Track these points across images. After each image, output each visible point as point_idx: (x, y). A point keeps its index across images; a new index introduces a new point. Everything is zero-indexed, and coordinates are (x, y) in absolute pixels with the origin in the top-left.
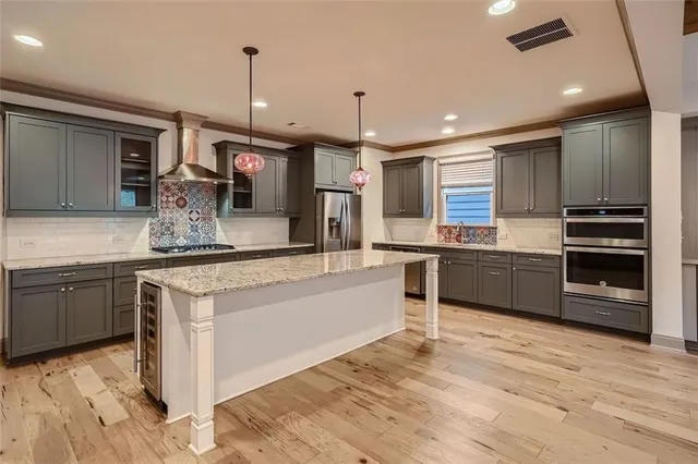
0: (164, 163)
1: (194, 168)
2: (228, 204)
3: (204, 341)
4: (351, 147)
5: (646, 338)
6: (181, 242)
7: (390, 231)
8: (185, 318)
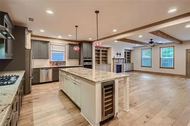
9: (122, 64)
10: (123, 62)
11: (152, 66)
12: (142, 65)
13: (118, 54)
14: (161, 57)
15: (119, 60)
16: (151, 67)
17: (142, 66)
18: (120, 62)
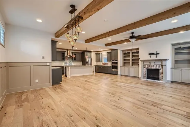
0: (66, 55)
1: (69, 55)
2: (73, 60)
3: (70, 70)
4: (90, 52)
5: (117, 75)
6: (68, 64)
7: (97, 63)
8: (68, 69)
9: (160, 68)
15: (150, 63)
18: (154, 65)
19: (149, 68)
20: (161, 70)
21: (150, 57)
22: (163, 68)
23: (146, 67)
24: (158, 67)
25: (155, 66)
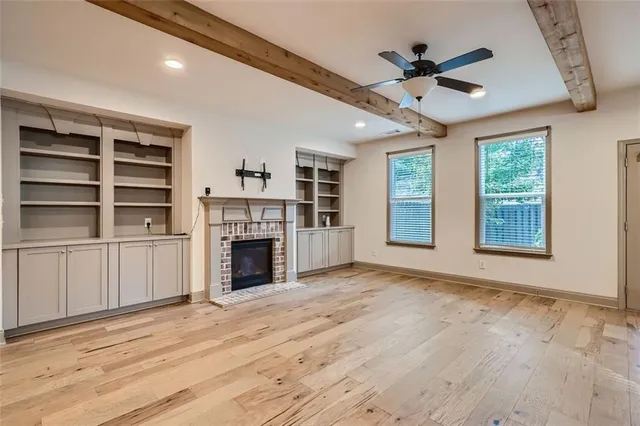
9: (278, 234)
10: (284, 223)
11: (436, 244)
12: (393, 238)
13: (251, 174)
14: (483, 193)
15: (248, 212)
16: (432, 247)
17: (390, 243)
18: (259, 223)
19: (244, 236)
20: (278, 240)
21: (243, 184)
22: (285, 234)
23: (230, 233)
24: (272, 230)
25: (264, 226)
